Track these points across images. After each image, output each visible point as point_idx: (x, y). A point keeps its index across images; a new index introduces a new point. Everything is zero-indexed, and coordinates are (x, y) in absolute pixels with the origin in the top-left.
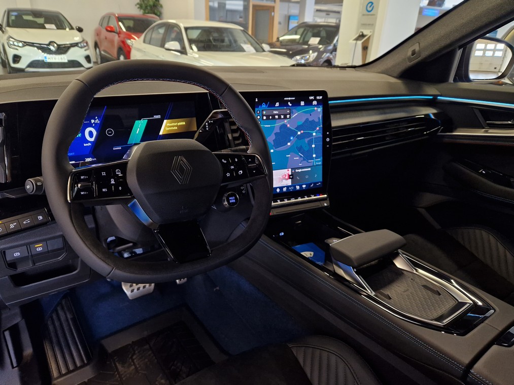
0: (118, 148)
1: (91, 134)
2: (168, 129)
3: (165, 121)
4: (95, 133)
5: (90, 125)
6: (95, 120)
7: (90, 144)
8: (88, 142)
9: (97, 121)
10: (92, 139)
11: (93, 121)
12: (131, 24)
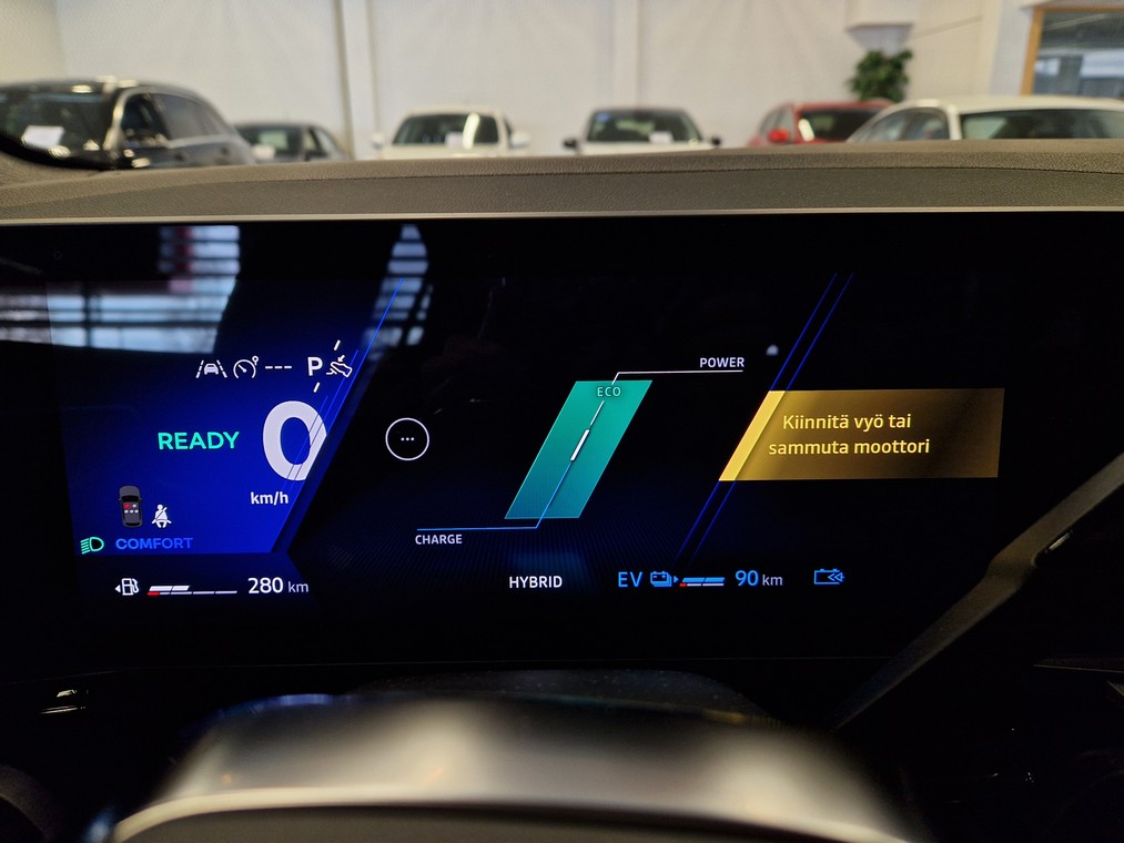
0: (443, 539)
1: (295, 437)
2: (784, 450)
3: (773, 398)
4: (318, 435)
5: (297, 388)
6: (329, 357)
7: (283, 497)
8: (274, 482)
9: (340, 367)
10: (300, 472)
11: (314, 364)
12: (827, 123)
